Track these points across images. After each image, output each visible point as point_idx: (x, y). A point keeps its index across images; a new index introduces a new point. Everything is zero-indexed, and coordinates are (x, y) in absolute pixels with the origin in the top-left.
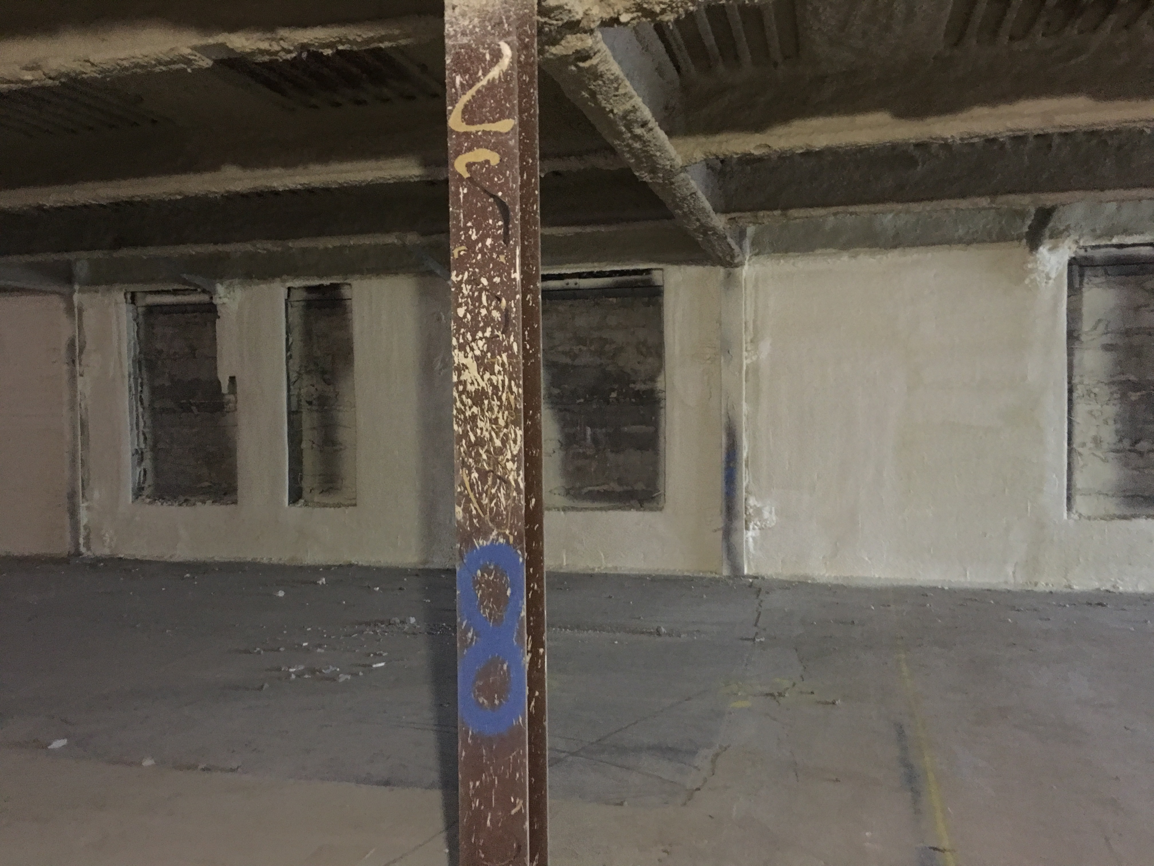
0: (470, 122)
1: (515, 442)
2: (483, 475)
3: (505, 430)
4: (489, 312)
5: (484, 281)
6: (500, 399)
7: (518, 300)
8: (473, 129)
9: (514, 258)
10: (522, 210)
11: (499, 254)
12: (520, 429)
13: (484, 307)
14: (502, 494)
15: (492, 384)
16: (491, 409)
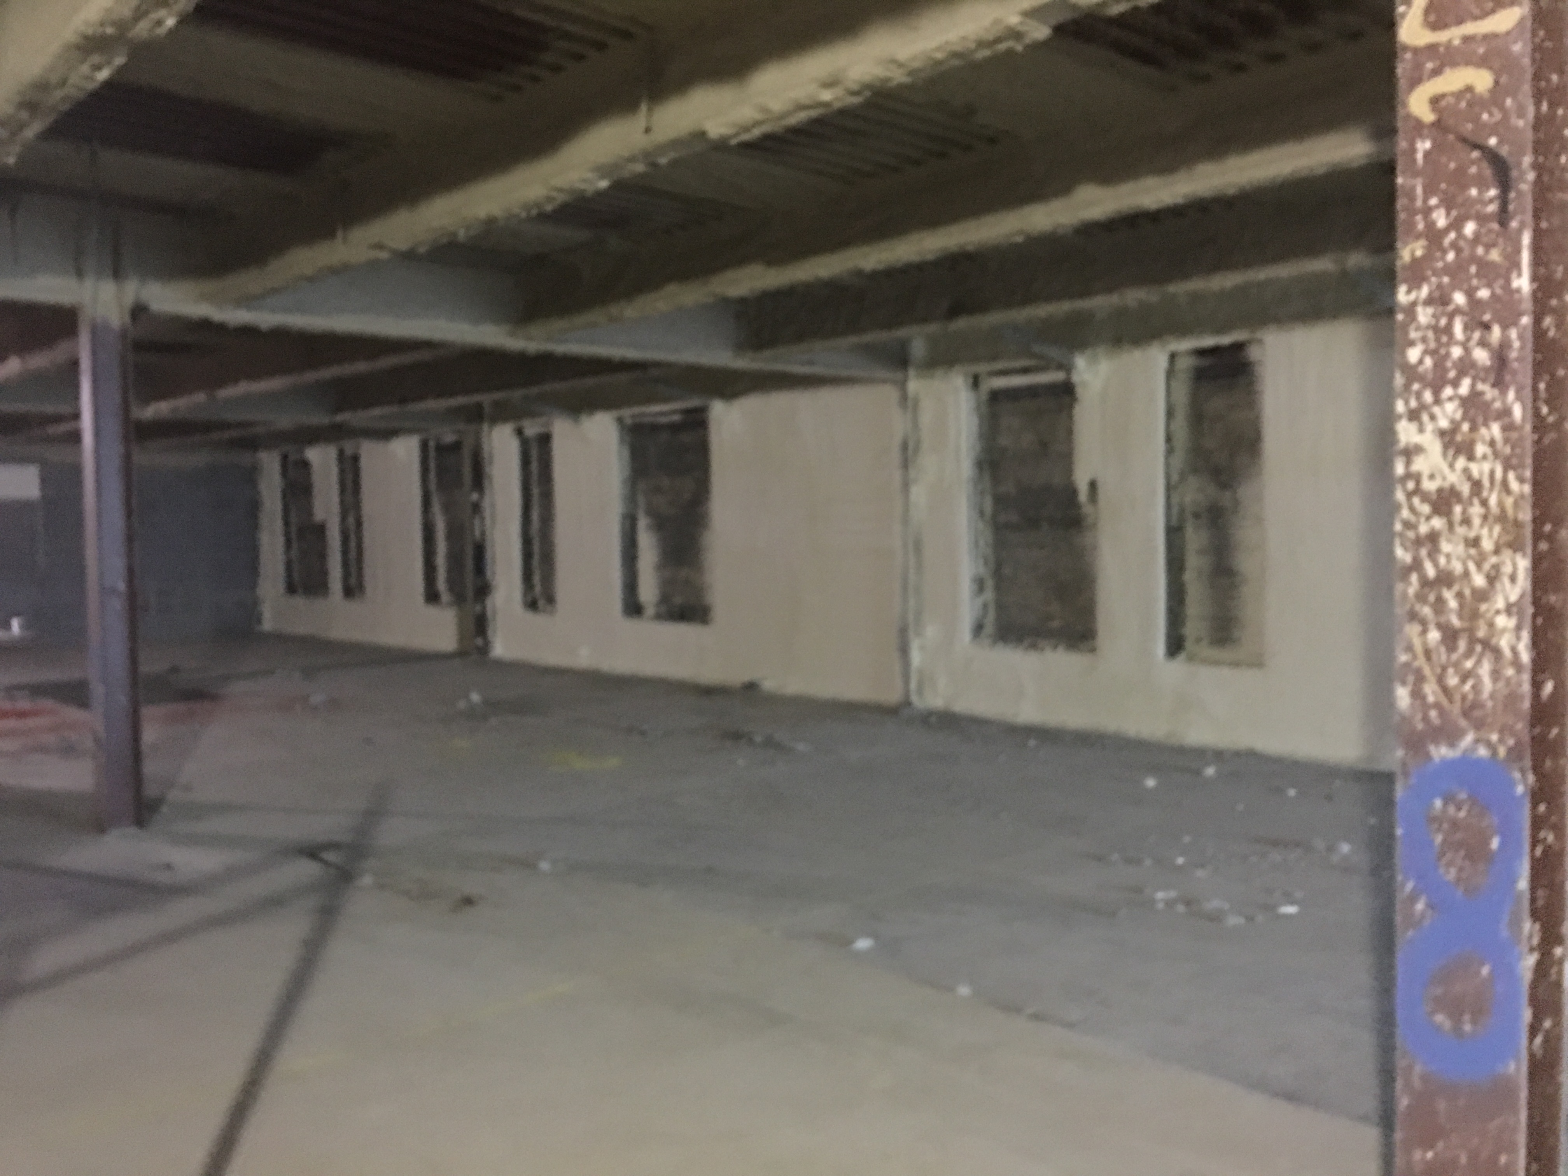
0: (1435, 26)
1: (1513, 579)
2: (1450, 637)
3: (1494, 560)
4: (1467, 350)
5: (1459, 298)
6: (1484, 503)
7: (1525, 328)
8: (1441, 37)
9: (1518, 251)
10: (1535, 166)
11: (1488, 247)
12: (1524, 555)
13: (1457, 343)
14: (1485, 670)
15: (1469, 478)
16: (1466, 521)
